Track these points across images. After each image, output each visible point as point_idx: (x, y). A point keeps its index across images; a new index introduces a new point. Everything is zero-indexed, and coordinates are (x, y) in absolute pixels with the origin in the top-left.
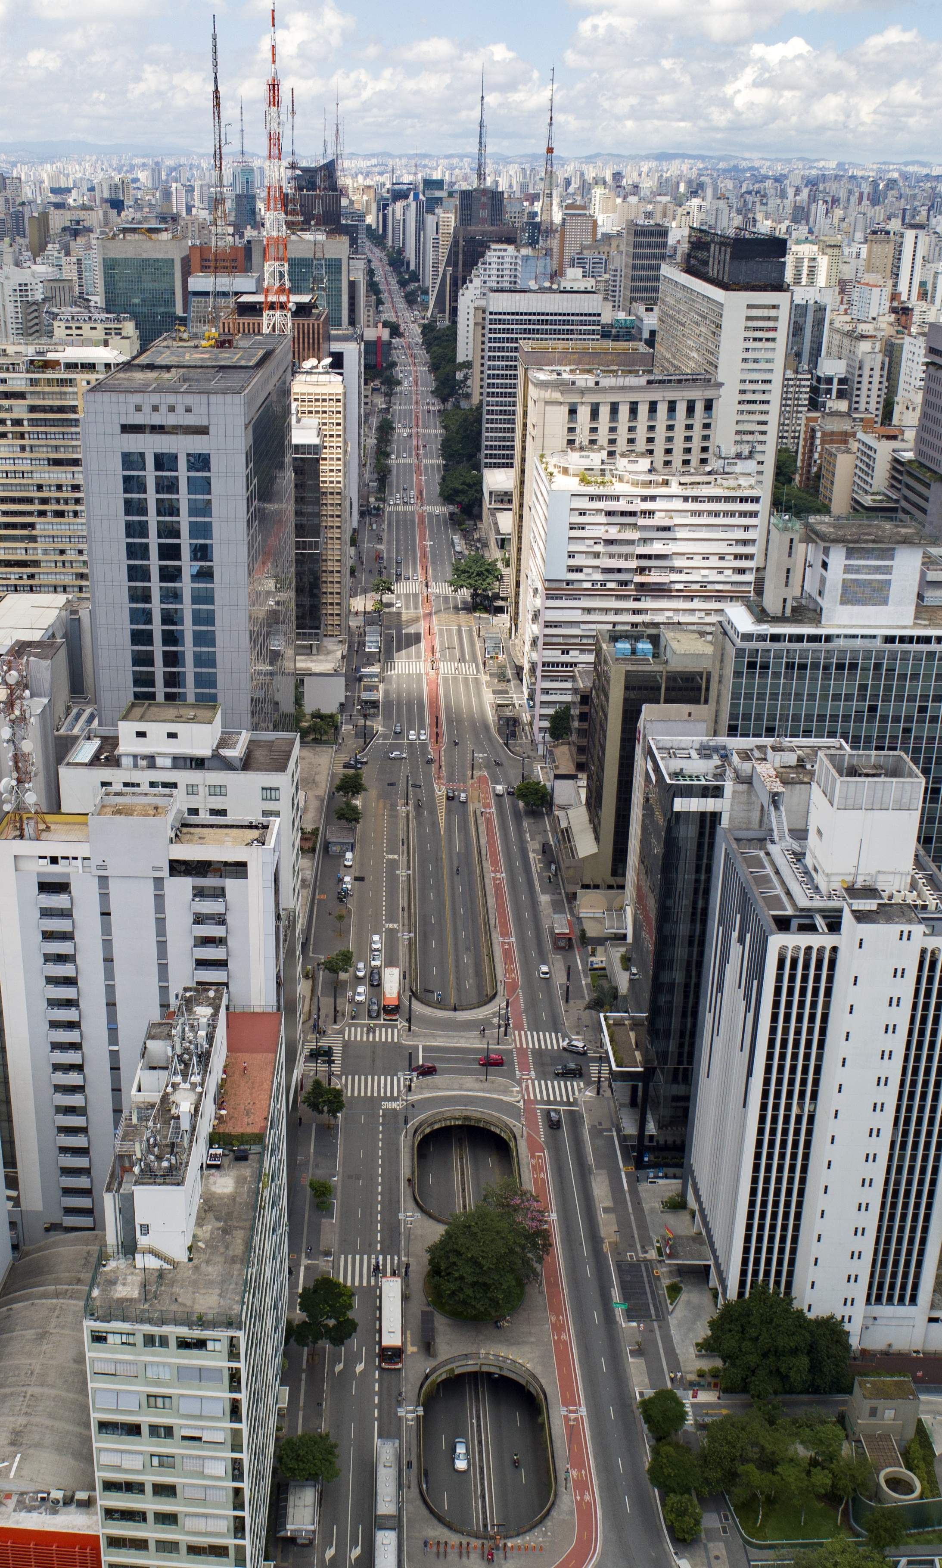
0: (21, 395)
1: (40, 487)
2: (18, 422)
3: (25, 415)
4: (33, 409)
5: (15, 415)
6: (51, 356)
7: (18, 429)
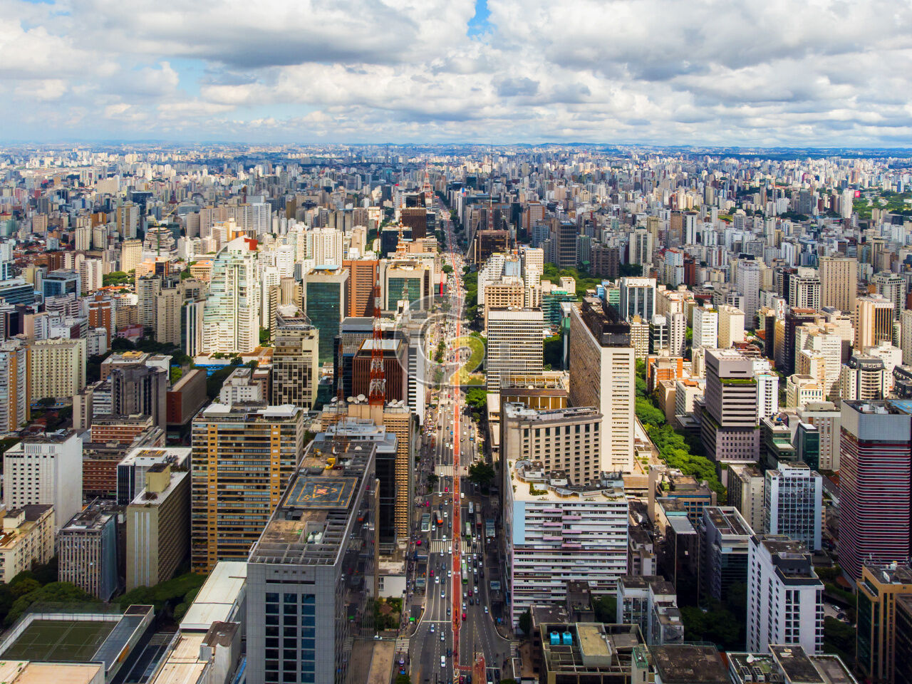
0: (242, 432)
1: (248, 474)
2: (238, 445)
3: (243, 442)
4: (247, 439)
5: (237, 442)
6: (259, 412)
7: (239, 448)
